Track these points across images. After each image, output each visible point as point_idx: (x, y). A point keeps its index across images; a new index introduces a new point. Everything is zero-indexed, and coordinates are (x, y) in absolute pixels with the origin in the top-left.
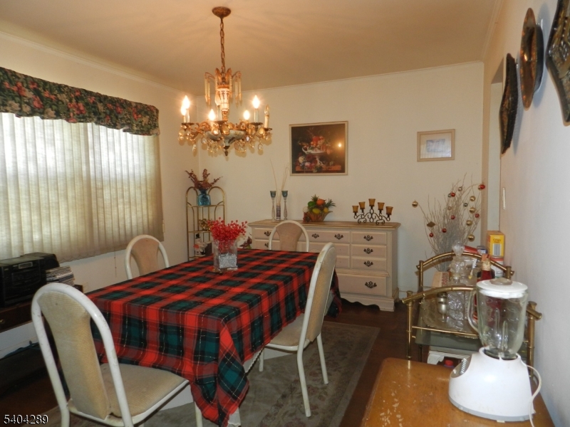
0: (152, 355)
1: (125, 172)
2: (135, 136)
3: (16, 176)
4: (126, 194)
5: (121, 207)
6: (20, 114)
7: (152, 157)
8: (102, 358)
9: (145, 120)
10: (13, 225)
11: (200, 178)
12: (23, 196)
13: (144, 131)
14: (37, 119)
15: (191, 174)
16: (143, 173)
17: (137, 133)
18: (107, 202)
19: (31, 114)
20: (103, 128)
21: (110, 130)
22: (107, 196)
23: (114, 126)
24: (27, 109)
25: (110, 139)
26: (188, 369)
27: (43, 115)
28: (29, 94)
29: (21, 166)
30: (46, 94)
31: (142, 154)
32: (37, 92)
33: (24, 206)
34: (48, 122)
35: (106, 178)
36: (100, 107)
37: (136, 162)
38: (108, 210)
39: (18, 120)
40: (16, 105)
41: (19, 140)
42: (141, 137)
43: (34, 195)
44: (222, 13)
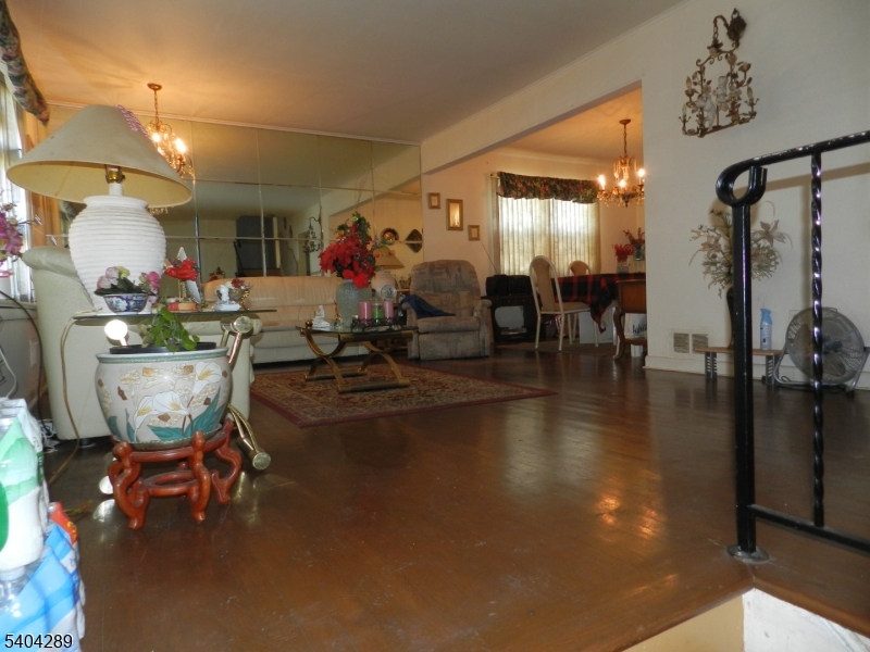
0: (575, 297)
1: (573, 231)
2: (581, 205)
3: (513, 233)
5: (569, 253)
6: (517, 197)
7: (594, 220)
9: (589, 192)
10: (511, 261)
11: (636, 237)
12: (516, 245)
13: (588, 200)
14: (524, 199)
15: (627, 234)
16: (586, 232)
17: (583, 202)
18: (560, 253)
19: (521, 197)
20: (559, 201)
21: (564, 202)
22: (561, 248)
23: (566, 198)
24: (519, 194)
25: (564, 208)
26: (589, 299)
27: (527, 196)
28: (520, 185)
29: (516, 228)
30: (529, 184)
31: (586, 218)
32: (524, 184)
33: (516, 250)
34: (529, 200)
35: (560, 235)
36: (558, 187)
37: (582, 224)
39: (515, 201)
40: (515, 193)
41: (515, 213)
42: (585, 206)
44: (626, 122)
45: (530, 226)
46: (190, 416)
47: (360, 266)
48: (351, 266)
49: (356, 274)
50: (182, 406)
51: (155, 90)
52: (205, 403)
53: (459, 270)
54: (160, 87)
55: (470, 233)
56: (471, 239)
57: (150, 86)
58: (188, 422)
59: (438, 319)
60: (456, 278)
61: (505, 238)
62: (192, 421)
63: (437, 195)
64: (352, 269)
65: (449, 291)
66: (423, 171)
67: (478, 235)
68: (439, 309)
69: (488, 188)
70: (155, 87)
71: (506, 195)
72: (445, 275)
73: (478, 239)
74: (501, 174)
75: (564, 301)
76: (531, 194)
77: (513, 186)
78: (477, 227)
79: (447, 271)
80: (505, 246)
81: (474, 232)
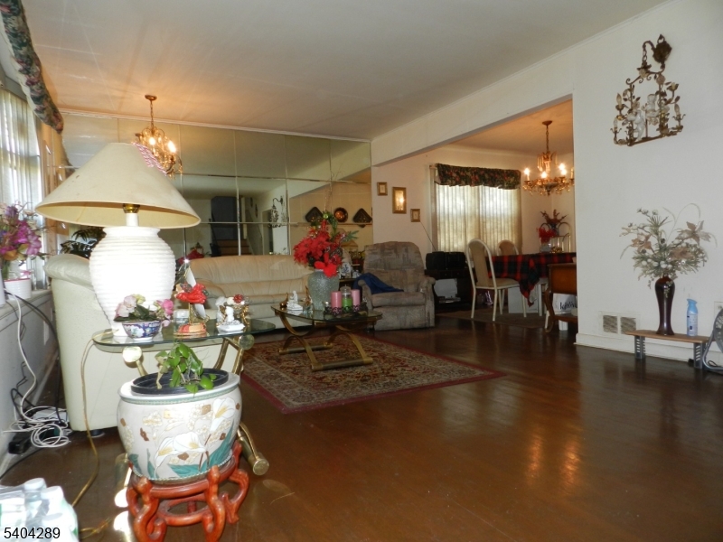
0: (505, 275)
1: (499, 213)
2: (506, 190)
3: (448, 215)
4: (499, 226)
5: (496, 234)
6: (452, 185)
7: (516, 203)
8: (491, 277)
9: (512, 180)
10: (447, 239)
11: (552, 217)
12: (451, 225)
13: (511, 187)
14: (457, 186)
15: (544, 214)
16: (510, 213)
17: (507, 188)
18: (488, 231)
19: (455, 184)
20: (487, 188)
21: (491, 188)
22: (488, 226)
23: (493, 185)
24: (454, 182)
25: (491, 193)
26: (518, 277)
27: (460, 184)
28: (454, 175)
29: (450, 211)
30: (462, 174)
31: (509, 201)
32: (458, 173)
33: (451, 230)
34: (462, 187)
35: (488, 216)
36: (487, 176)
37: (506, 206)
38: (488, 235)
39: (450, 188)
40: (450, 181)
41: (450, 198)
42: (509, 191)
43: (455, 225)
44: (548, 123)
45: (462, 208)
46: (207, 453)
47: (330, 258)
48: (322, 259)
49: (326, 265)
50: (200, 445)
51: (151, 100)
52: (221, 439)
53: (406, 250)
54: (155, 98)
55: (412, 215)
56: (414, 221)
57: (147, 97)
58: (205, 457)
59: (390, 294)
60: (404, 258)
61: (442, 219)
62: (208, 457)
63: (385, 184)
64: (323, 261)
65: (397, 269)
66: (373, 164)
67: (419, 217)
68: (389, 284)
69: (427, 177)
70: (151, 98)
71: (443, 183)
72: (394, 255)
73: (418, 220)
74: (439, 166)
75: (497, 277)
76: (464, 182)
77: (449, 175)
78: (418, 210)
79: (396, 251)
80: (442, 226)
81: (416, 215)
